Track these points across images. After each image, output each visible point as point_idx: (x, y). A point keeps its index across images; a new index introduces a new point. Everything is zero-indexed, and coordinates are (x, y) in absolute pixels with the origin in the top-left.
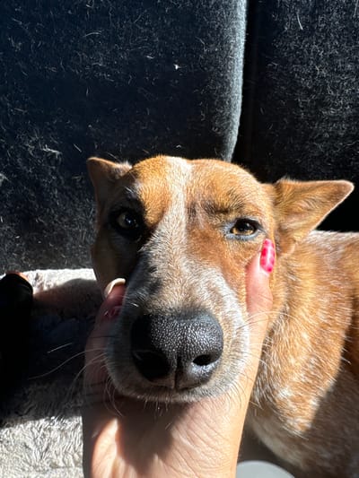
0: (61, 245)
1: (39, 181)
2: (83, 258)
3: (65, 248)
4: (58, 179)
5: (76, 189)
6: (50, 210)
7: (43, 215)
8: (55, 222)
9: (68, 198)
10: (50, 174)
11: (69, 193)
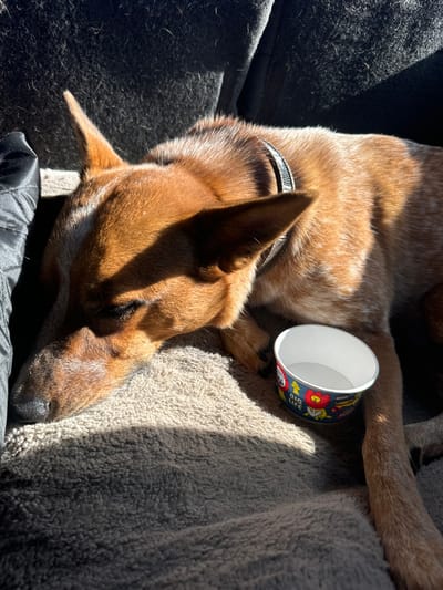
0: (49, 132)
1: (47, 24)
2: (71, 157)
3: (53, 138)
4: (72, 27)
5: (89, 47)
6: (50, 74)
7: (38, 78)
8: (51, 93)
9: (76, 60)
10: (63, 16)
11: (80, 51)
